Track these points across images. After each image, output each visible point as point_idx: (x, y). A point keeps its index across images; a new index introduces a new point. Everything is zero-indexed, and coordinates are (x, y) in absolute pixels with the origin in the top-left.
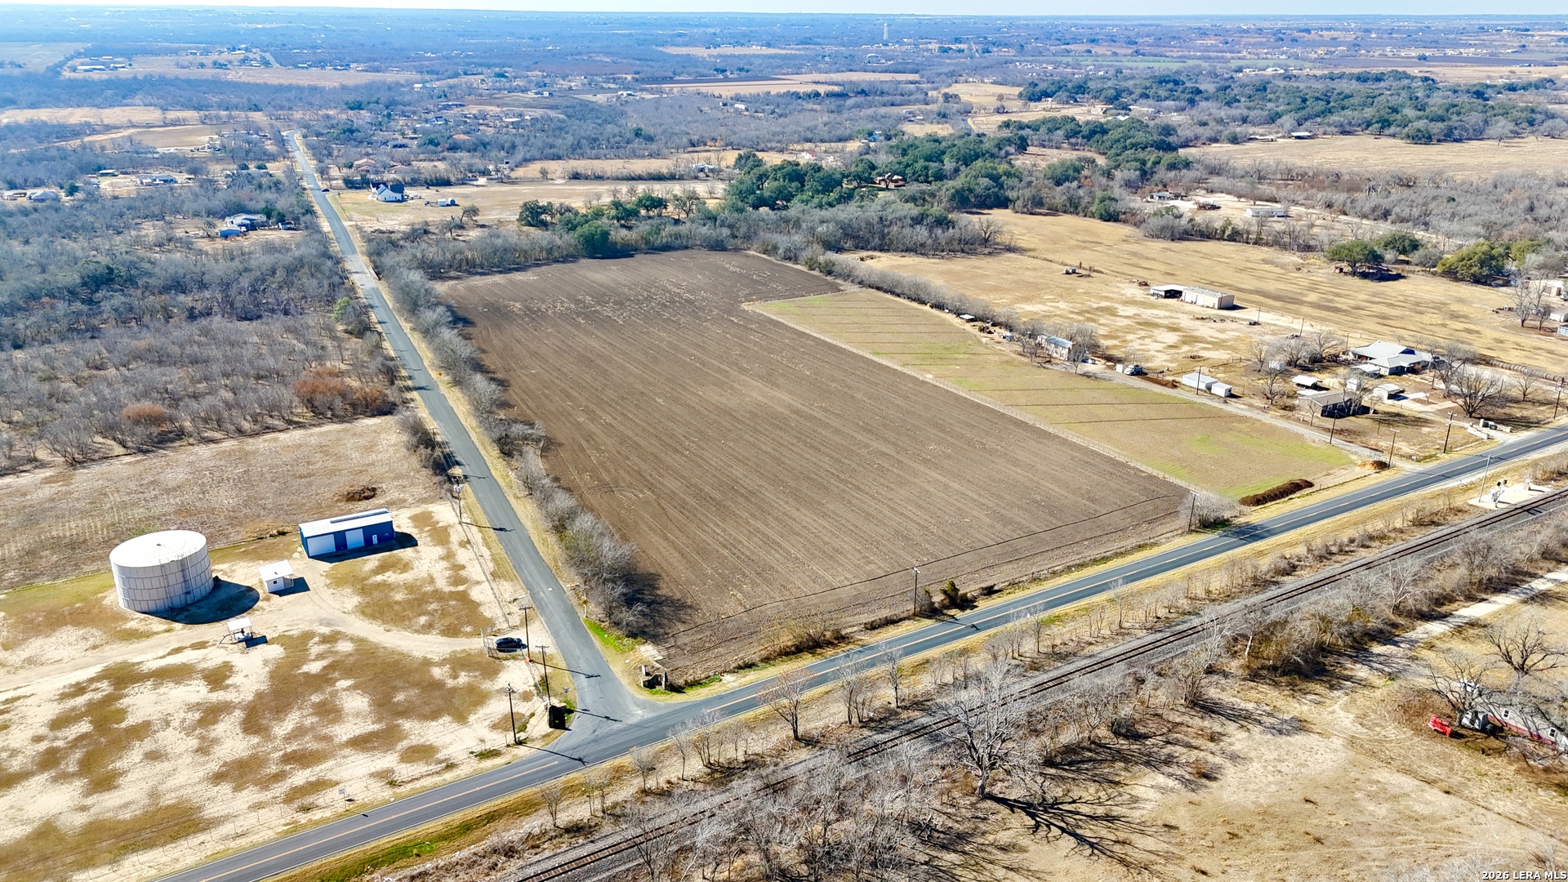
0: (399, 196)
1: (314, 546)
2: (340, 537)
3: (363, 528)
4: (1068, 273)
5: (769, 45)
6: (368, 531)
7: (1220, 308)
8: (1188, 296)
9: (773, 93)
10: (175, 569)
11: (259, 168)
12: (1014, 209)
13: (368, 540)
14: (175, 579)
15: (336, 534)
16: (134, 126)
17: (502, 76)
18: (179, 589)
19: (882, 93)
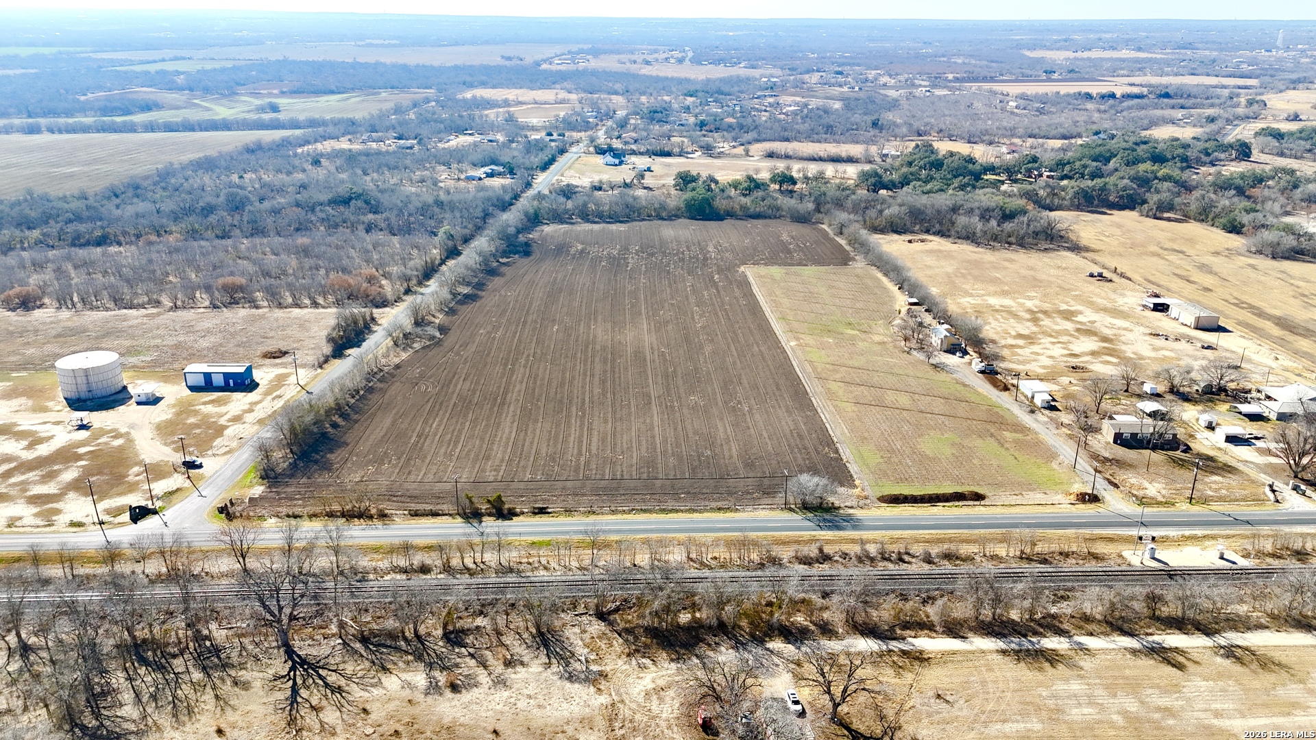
0: (617, 161)
1: (192, 380)
2: (208, 376)
3: (225, 374)
4: (1092, 275)
5: (1139, 49)
6: (227, 376)
7: (1197, 328)
8: (1173, 312)
9: (1062, 93)
10: (82, 374)
11: (559, 135)
12: (1141, 211)
13: (227, 383)
14: (81, 380)
15: (205, 374)
16: (536, 103)
17: (840, 73)
18: (84, 388)
19: (1189, 96)
